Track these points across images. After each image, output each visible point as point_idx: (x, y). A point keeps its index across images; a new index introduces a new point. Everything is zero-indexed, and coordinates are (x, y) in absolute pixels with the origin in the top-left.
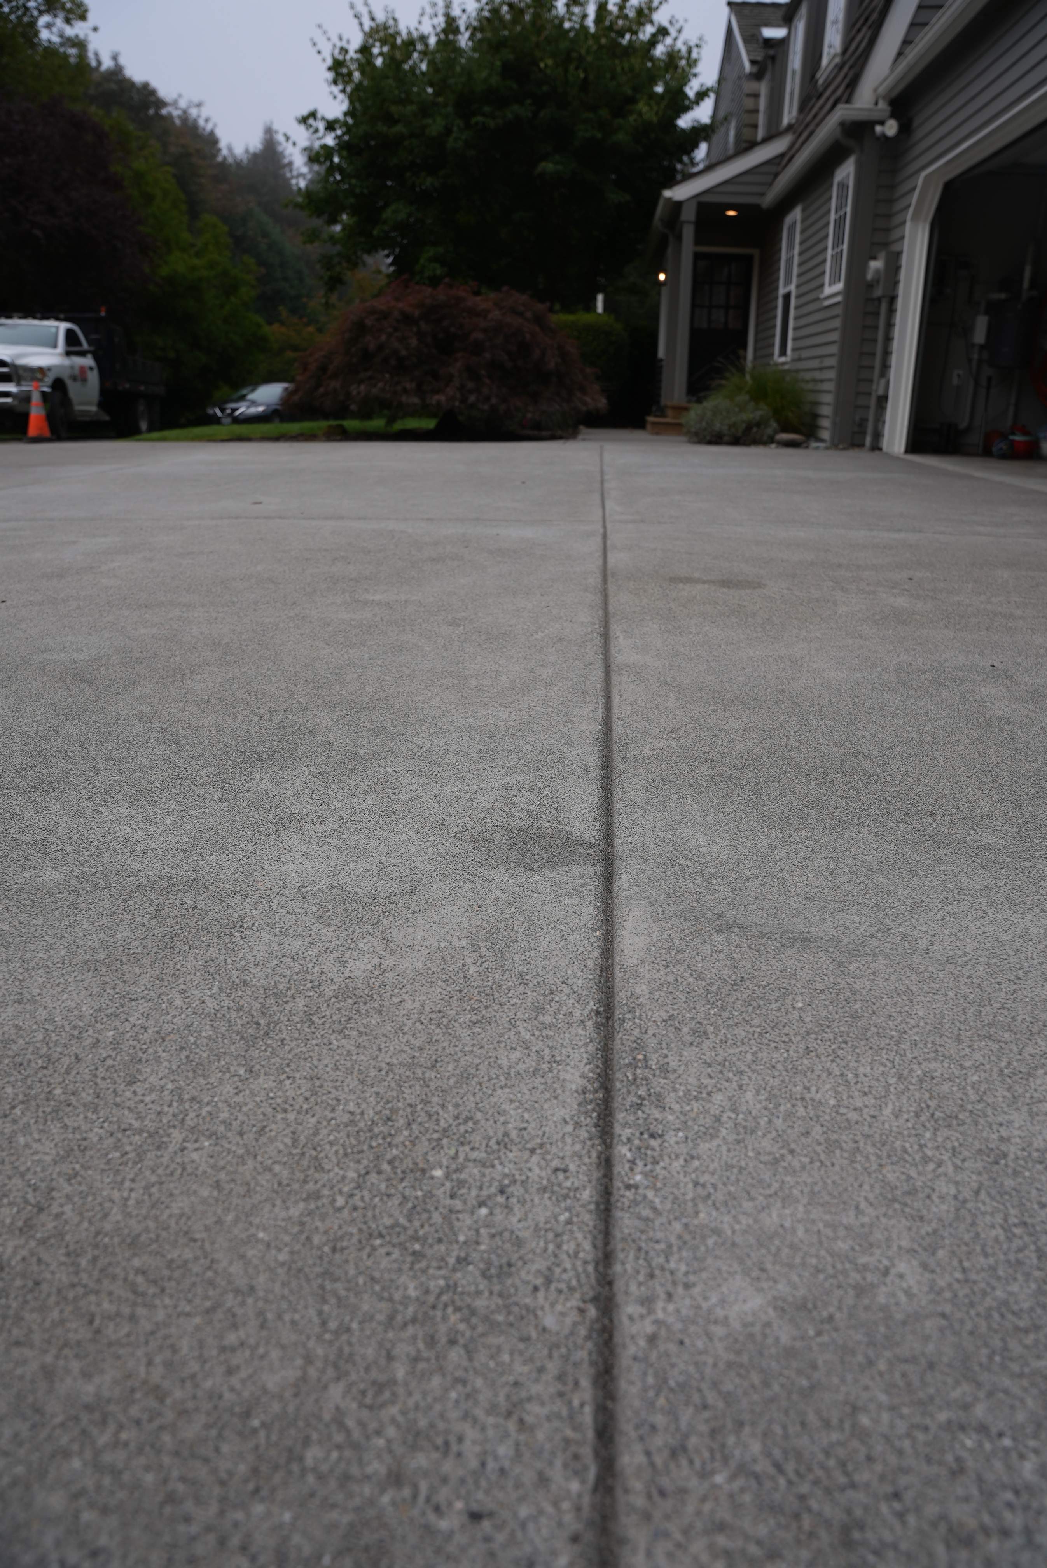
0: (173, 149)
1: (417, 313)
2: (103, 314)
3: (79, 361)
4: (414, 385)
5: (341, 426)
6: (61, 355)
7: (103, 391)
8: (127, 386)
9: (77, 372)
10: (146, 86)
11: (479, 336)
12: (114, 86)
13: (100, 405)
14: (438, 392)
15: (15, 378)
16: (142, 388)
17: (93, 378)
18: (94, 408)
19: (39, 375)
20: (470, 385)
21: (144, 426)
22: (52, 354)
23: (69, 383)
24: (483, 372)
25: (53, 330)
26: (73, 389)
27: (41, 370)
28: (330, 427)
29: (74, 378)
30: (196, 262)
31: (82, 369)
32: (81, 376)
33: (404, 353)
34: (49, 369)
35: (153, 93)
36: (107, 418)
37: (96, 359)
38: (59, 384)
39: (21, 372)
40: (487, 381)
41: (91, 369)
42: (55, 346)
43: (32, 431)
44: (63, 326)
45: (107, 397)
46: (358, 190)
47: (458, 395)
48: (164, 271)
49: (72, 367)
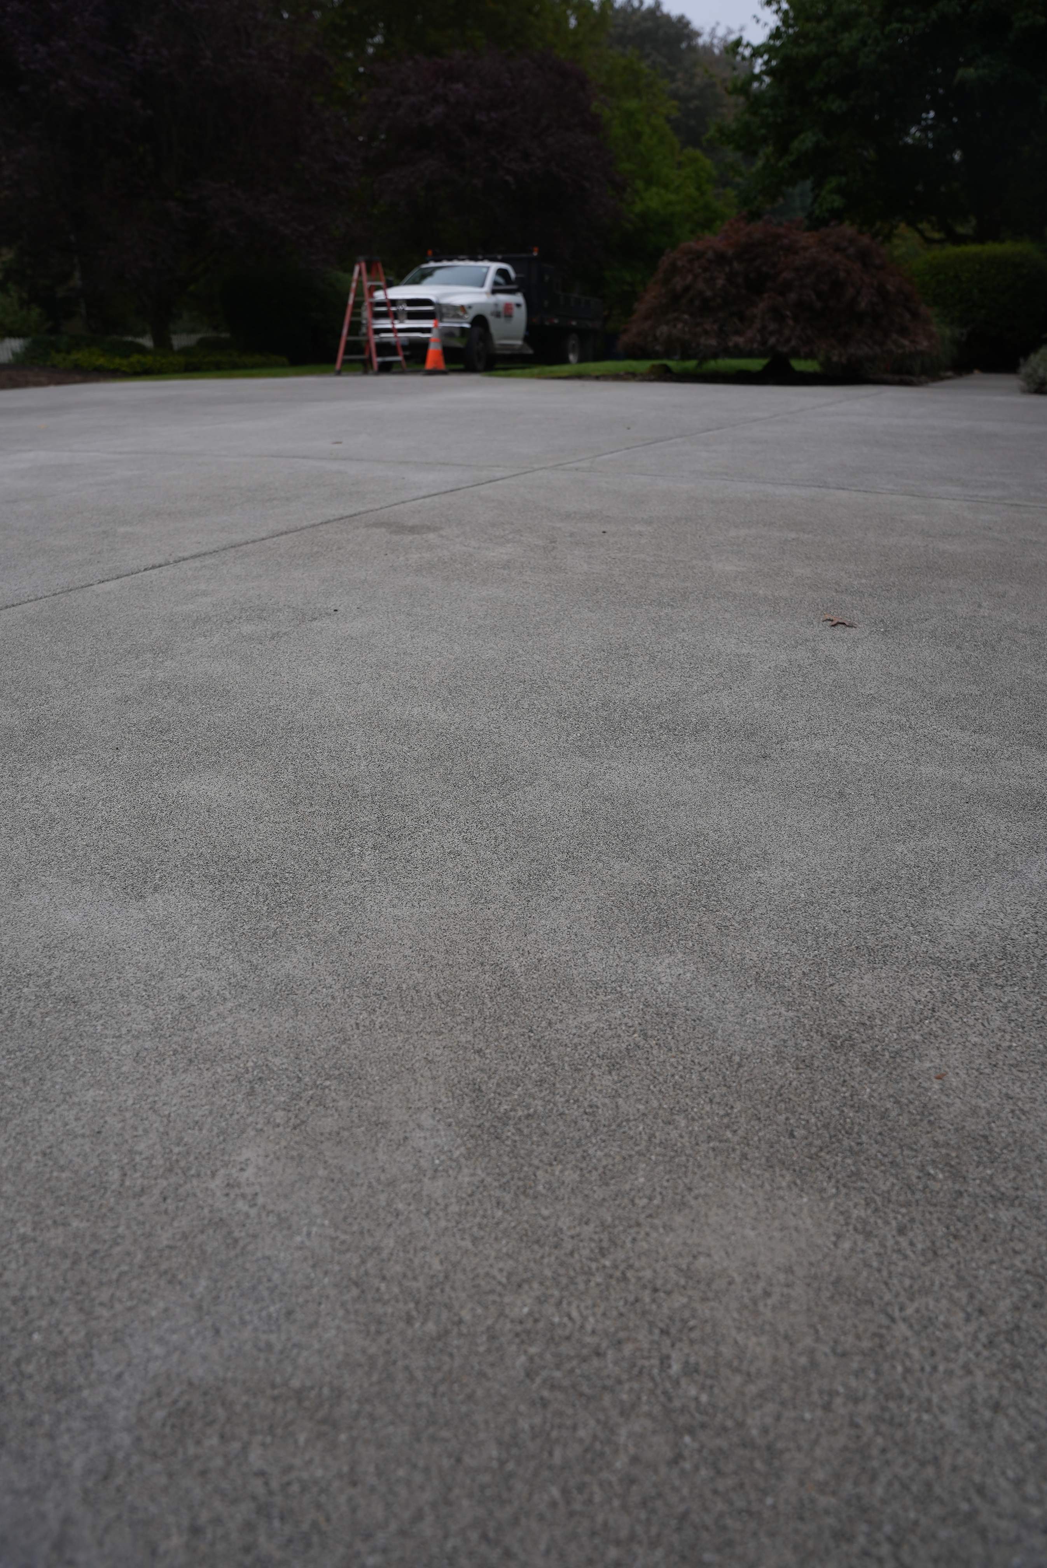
0: (698, 81)
1: (730, 252)
2: (535, 254)
3: (503, 298)
4: (715, 327)
5: (665, 366)
6: (486, 293)
7: (530, 327)
8: (556, 321)
9: (501, 309)
10: (681, 18)
11: (787, 275)
12: (649, 24)
13: (526, 339)
14: (738, 333)
15: (438, 315)
16: (574, 323)
17: (520, 316)
18: (519, 342)
19: (461, 313)
20: (772, 326)
21: (572, 357)
22: (481, 293)
23: (492, 320)
24: (788, 313)
25: (484, 270)
26: (496, 327)
27: (462, 308)
28: (653, 366)
29: (497, 315)
30: (672, 197)
31: (508, 307)
32: (507, 312)
33: (709, 293)
34: (470, 307)
35: (688, 24)
36: (530, 351)
37: (526, 297)
38: (480, 321)
39: (444, 310)
40: (791, 322)
41: (518, 305)
42: (482, 285)
43: (429, 365)
44: (495, 266)
45: (533, 332)
46: (771, 120)
47: (759, 337)
48: (638, 207)
49: (496, 305)
